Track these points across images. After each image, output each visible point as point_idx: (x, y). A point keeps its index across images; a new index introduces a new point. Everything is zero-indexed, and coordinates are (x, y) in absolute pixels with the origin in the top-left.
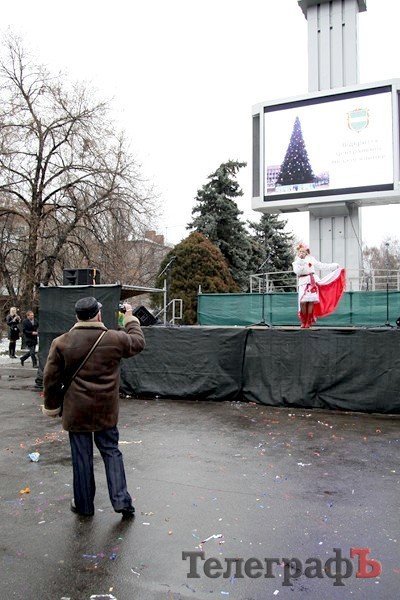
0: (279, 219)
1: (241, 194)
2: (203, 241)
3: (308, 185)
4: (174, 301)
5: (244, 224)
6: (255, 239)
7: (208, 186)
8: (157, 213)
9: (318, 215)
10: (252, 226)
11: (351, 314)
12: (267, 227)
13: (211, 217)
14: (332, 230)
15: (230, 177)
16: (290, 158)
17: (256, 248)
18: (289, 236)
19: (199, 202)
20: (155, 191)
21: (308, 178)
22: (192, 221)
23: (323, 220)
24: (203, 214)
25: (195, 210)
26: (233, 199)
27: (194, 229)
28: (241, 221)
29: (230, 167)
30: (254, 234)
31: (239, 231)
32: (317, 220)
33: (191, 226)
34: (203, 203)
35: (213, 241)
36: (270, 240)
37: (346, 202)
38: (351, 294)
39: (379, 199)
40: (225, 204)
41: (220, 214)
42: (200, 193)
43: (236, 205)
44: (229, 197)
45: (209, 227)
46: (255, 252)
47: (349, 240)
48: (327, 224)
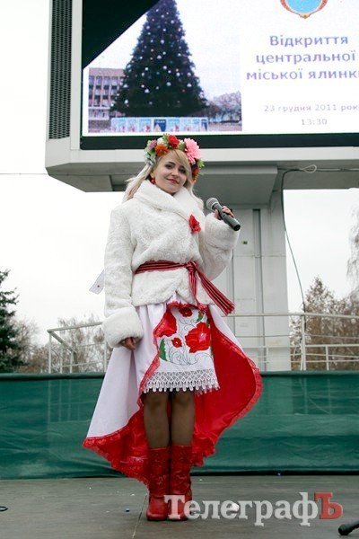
16: (147, 55)
21: (186, 99)
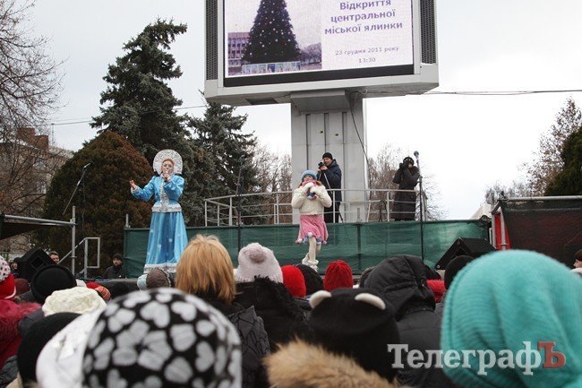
0: (234, 114)
1: (177, 74)
2: (121, 145)
3: (289, 63)
4: (86, 240)
5: (182, 119)
6: (198, 143)
7: (125, 59)
8: (45, 99)
9: (305, 109)
10: (193, 123)
11: (359, 256)
12: (216, 125)
13: (132, 109)
14: (324, 132)
15: (160, 47)
16: (263, 22)
17: (201, 157)
18: (248, 139)
19: (111, 86)
20: (43, 66)
22: (100, 114)
23: (312, 117)
24: (119, 103)
25: (105, 97)
26: (165, 81)
27: (104, 127)
28: (178, 114)
29: (161, 31)
30: (195, 136)
31: (175, 130)
32: (303, 117)
33: (98, 122)
34: (118, 87)
35: (135, 145)
36: (221, 145)
37: (346, 90)
38: (359, 225)
39: (392, 86)
40: (153, 89)
41: (145, 104)
42: (112, 70)
43: (169, 90)
44: (159, 79)
45: (127, 124)
46: (199, 164)
47: (349, 147)
48: (317, 124)
